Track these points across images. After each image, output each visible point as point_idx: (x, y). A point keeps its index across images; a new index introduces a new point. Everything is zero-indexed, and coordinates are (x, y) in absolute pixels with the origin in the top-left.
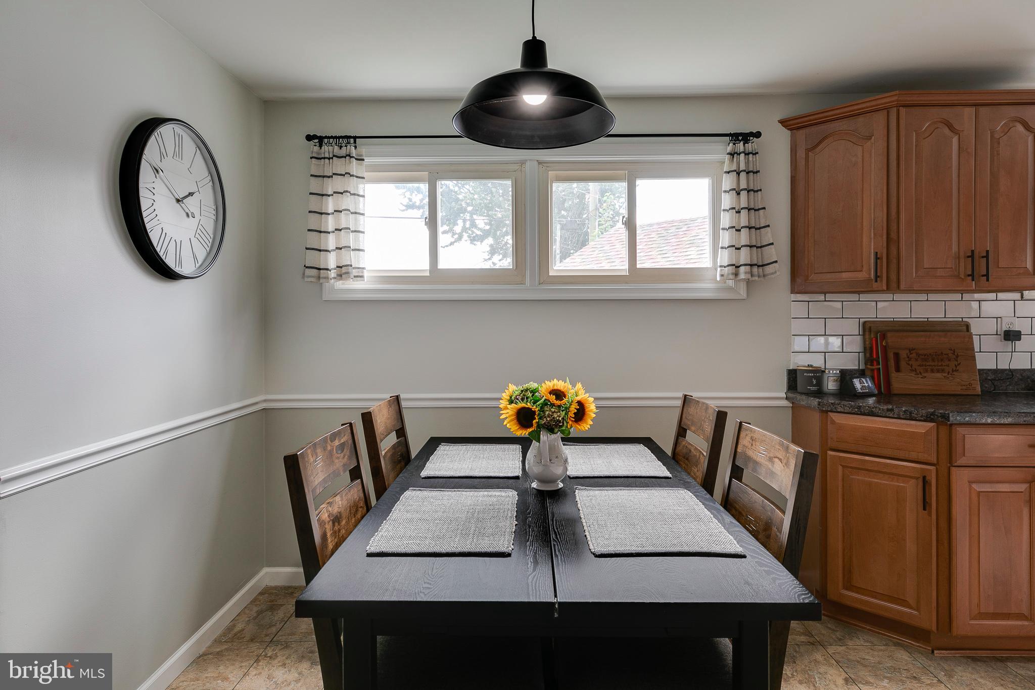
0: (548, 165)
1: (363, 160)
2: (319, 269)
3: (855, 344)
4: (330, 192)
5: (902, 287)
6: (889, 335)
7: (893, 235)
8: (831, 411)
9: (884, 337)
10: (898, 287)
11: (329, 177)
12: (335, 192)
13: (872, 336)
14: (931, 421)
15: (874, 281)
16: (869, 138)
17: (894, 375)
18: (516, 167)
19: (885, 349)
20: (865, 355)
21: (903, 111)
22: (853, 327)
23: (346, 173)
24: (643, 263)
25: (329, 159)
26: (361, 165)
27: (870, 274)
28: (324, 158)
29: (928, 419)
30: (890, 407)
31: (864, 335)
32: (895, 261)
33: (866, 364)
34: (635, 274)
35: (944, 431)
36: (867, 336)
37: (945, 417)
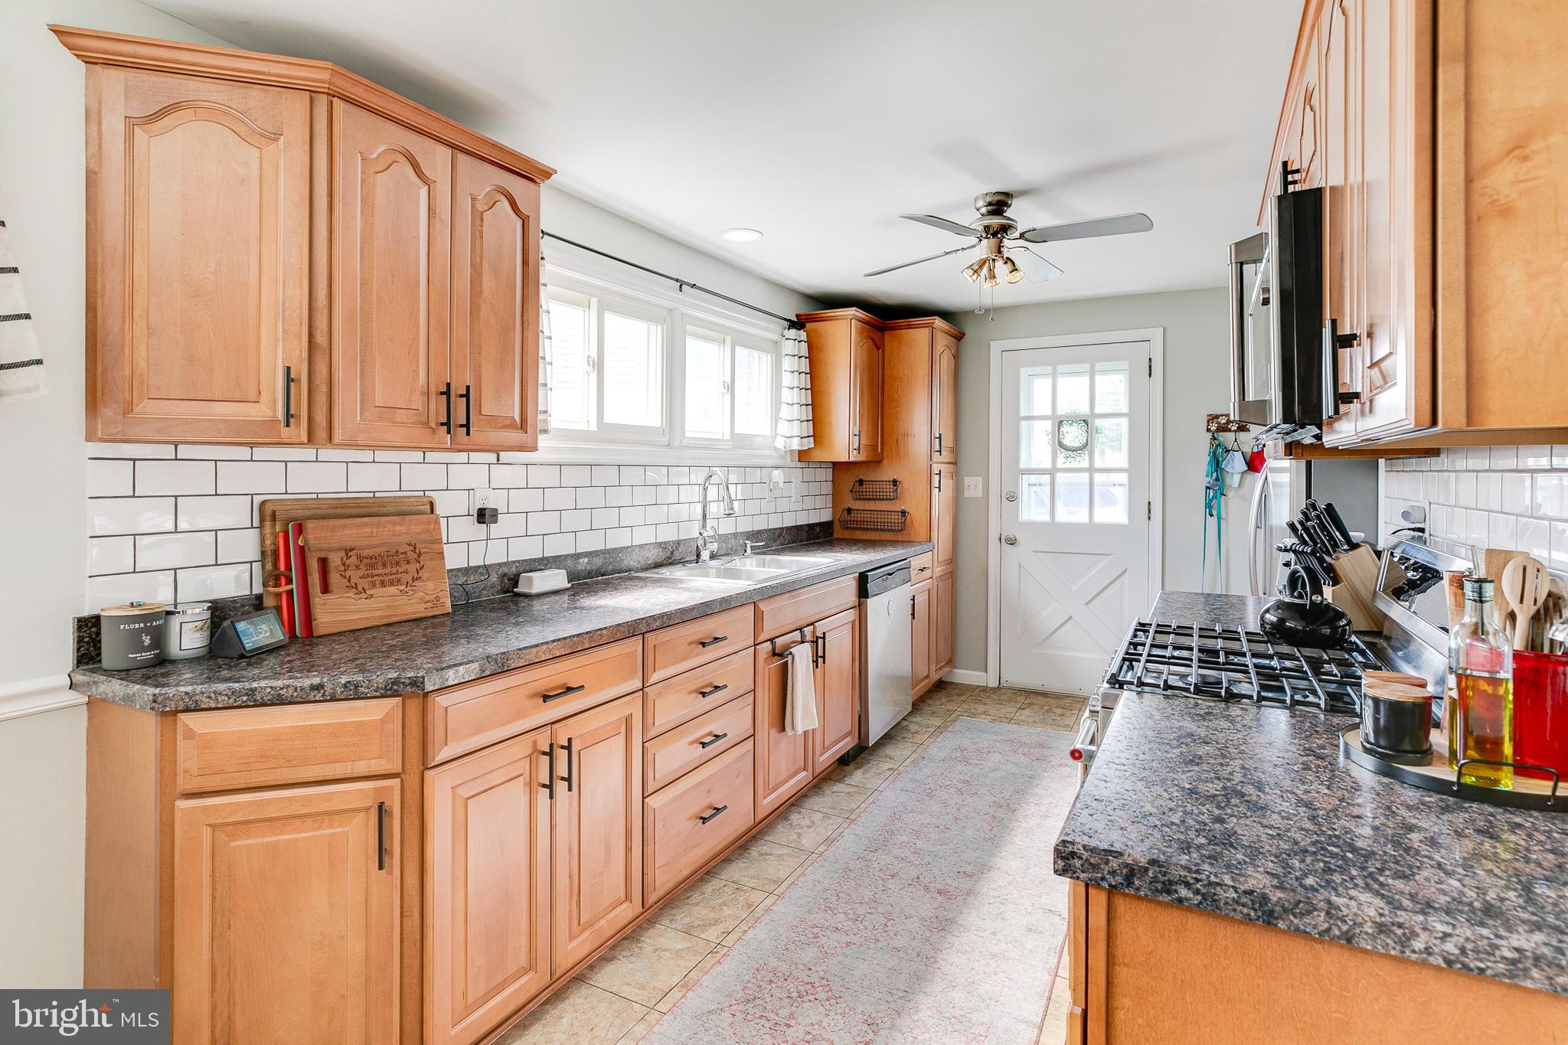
3: (246, 545)
5: (338, 437)
6: (310, 525)
7: (321, 338)
8: (187, 710)
9: (300, 529)
10: (330, 438)
13: (278, 528)
14: (395, 694)
15: (283, 423)
16: (275, 137)
17: (318, 600)
19: (302, 551)
20: (263, 567)
21: (339, 105)
22: (240, 513)
27: (275, 410)
29: (390, 690)
30: (316, 681)
31: (261, 527)
32: (324, 388)
33: (265, 585)
35: (414, 705)
36: (268, 530)
37: (416, 683)
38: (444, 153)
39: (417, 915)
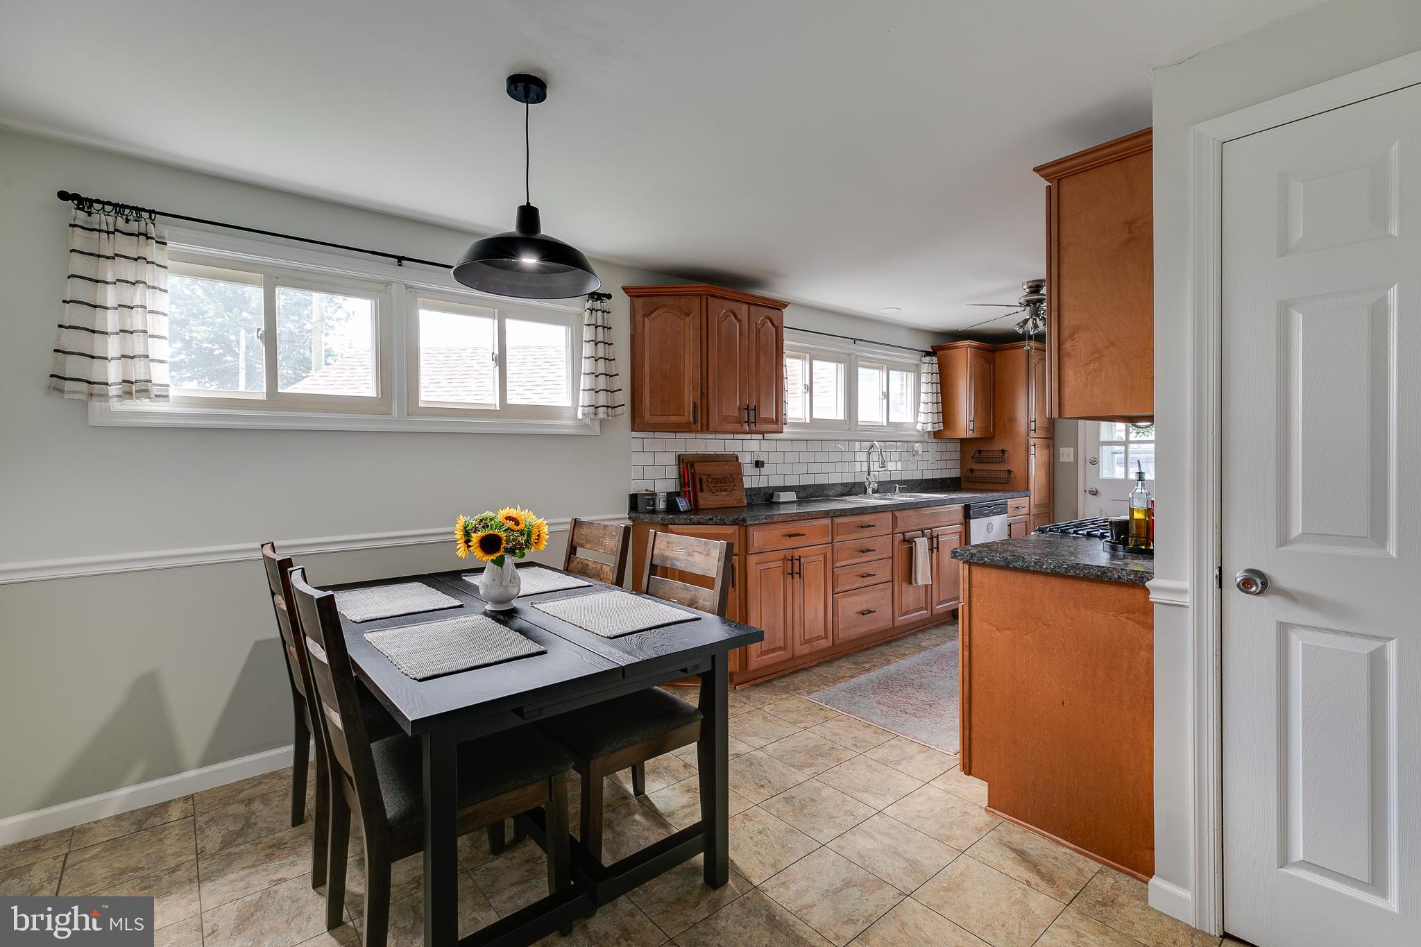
0: (417, 291)
1: (165, 244)
2: (90, 383)
3: (673, 472)
4: (109, 279)
5: (710, 429)
6: (696, 464)
7: (705, 391)
8: (671, 524)
9: (692, 466)
10: (708, 429)
11: (108, 258)
12: (118, 280)
13: (685, 466)
14: (736, 524)
15: (693, 423)
16: (688, 315)
17: (700, 494)
18: (380, 287)
19: (693, 475)
20: (680, 481)
21: (710, 299)
22: (671, 459)
23: (139, 258)
24: (512, 399)
25: (108, 233)
26: (163, 250)
27: (690, 419)
28: (100, 231)
29: (735, 523)
30: (711, 517)
31: (679, 465)
32: (705, 409)
33: (681, 487)
34: (506, 409)
35: (743, 529)
36: (681, 466)
37: (744, 520)
38: (745, 307)
39: (744, 610)
